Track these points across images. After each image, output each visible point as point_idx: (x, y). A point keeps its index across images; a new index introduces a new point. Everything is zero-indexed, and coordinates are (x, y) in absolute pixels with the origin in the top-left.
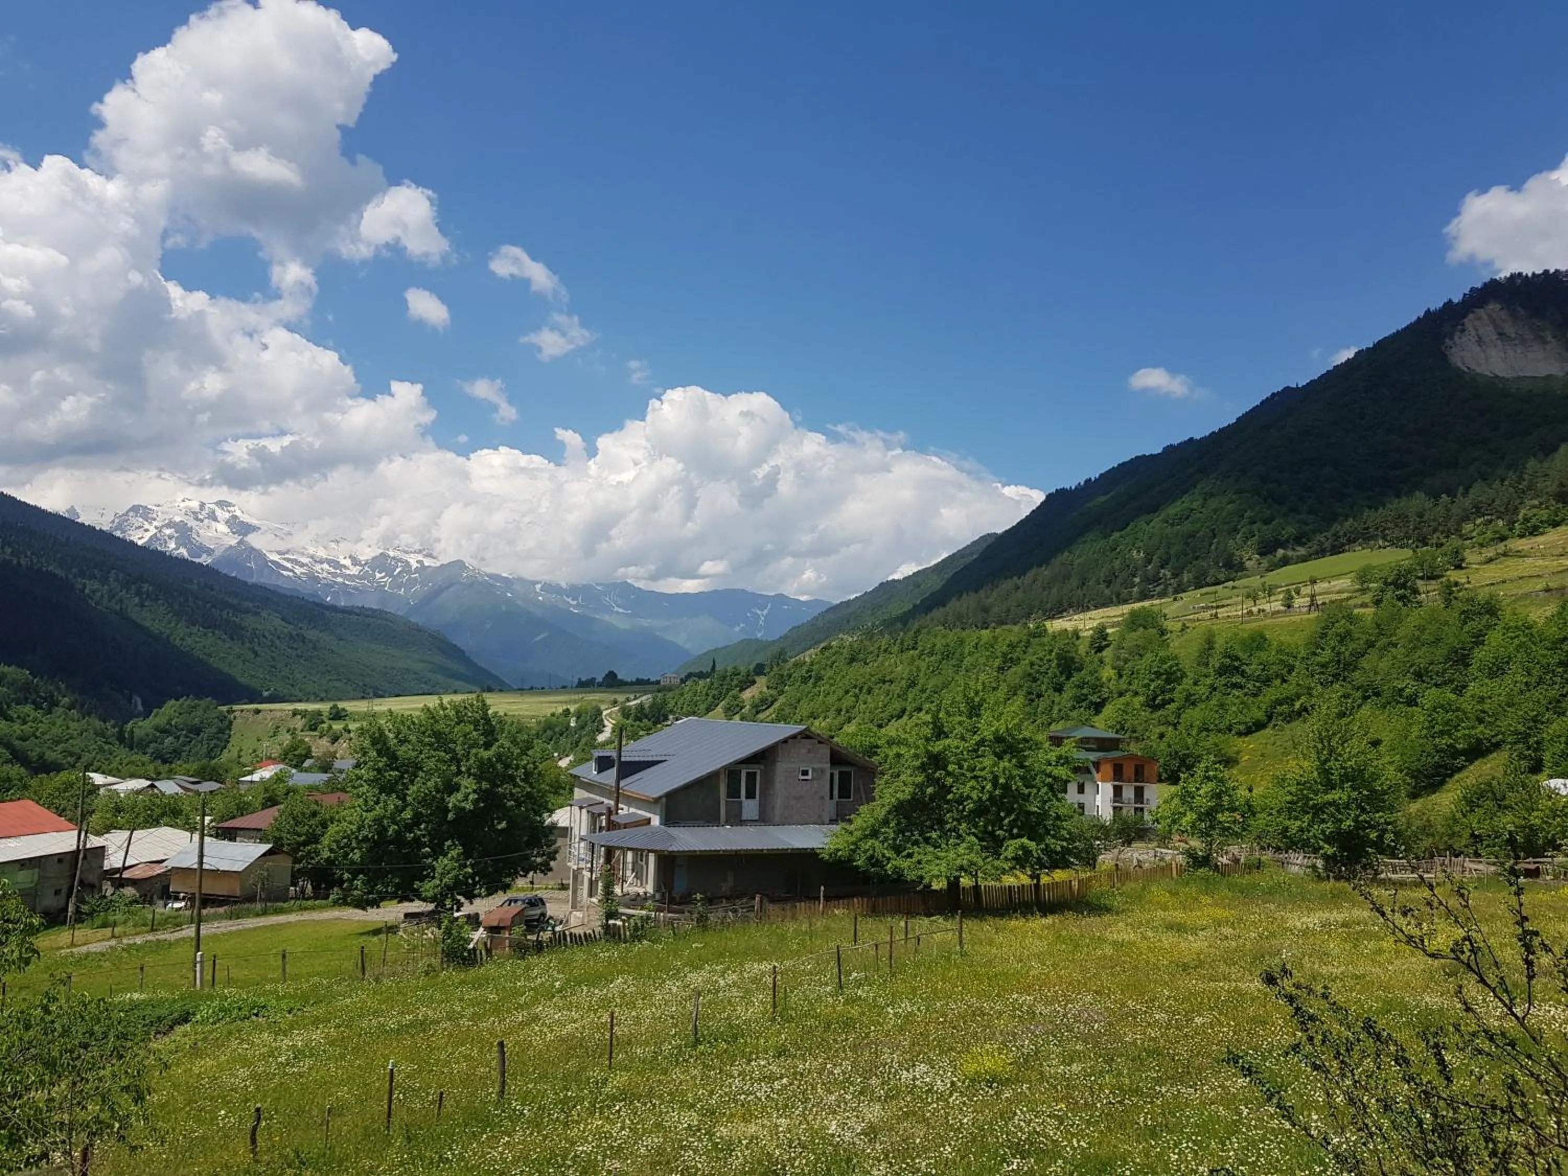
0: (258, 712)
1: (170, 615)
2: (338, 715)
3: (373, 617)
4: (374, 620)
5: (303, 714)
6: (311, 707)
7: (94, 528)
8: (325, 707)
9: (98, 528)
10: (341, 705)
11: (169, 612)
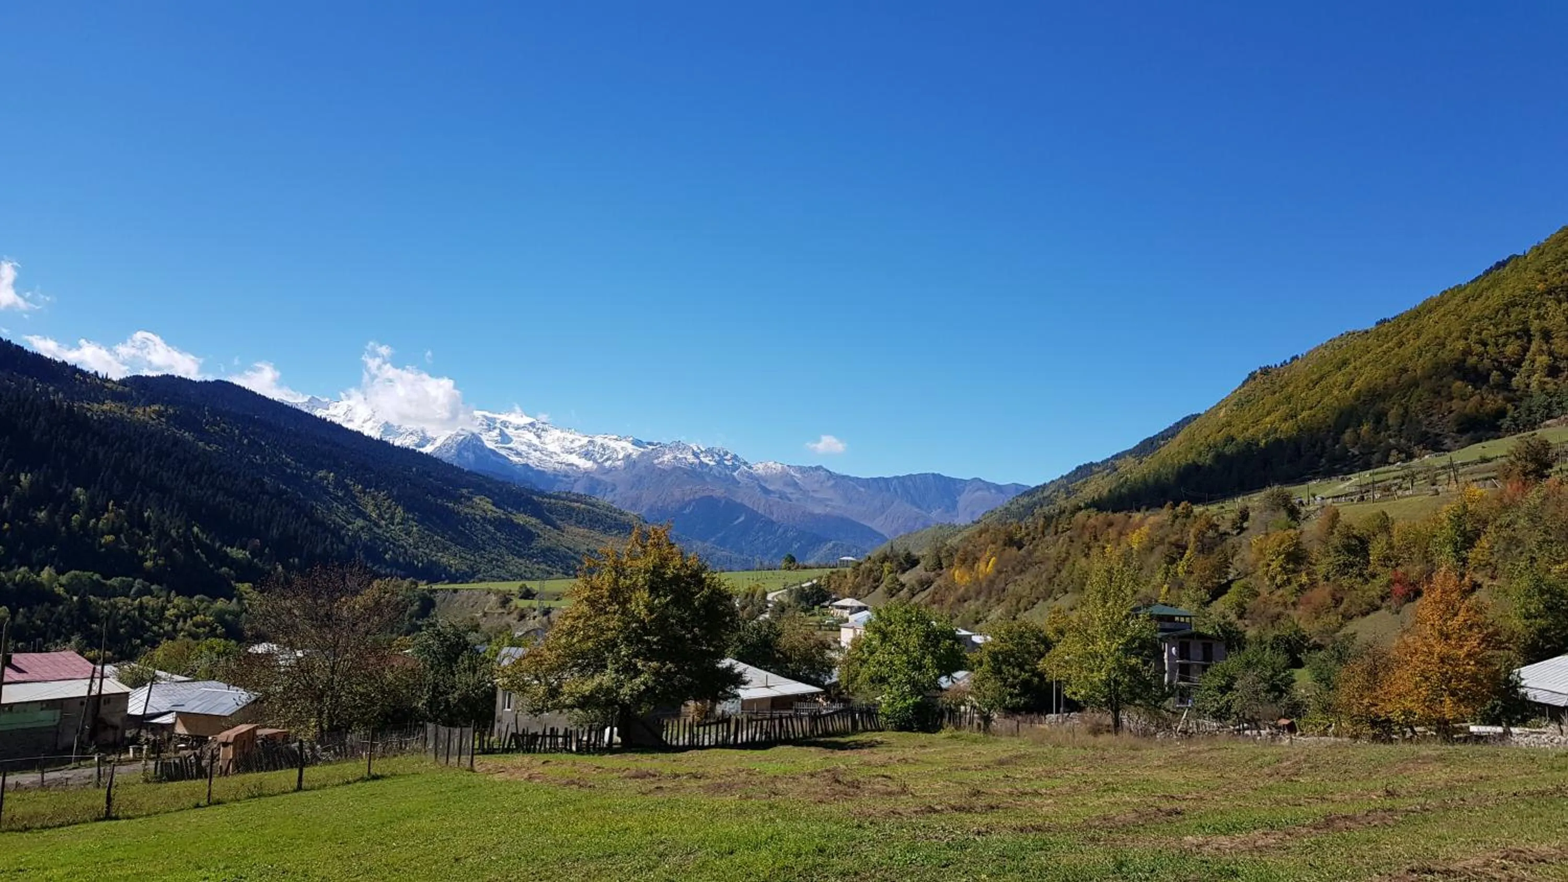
0: (455, 591)
1: (389, 501)
2: (528, 594)
3: (577, 502)
4: (578, 504)
5: (497, 592)
6: (504, 586)
7: (325, 419)
8: (514, 586)
9: (328, 420)
10: (529, 585)
11: (389, 498)
